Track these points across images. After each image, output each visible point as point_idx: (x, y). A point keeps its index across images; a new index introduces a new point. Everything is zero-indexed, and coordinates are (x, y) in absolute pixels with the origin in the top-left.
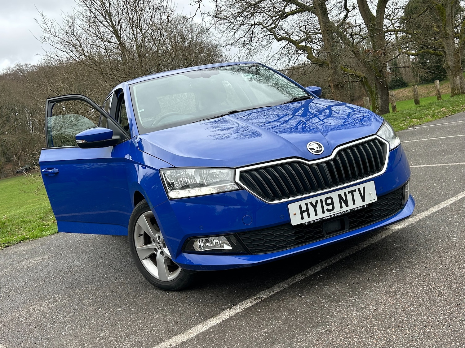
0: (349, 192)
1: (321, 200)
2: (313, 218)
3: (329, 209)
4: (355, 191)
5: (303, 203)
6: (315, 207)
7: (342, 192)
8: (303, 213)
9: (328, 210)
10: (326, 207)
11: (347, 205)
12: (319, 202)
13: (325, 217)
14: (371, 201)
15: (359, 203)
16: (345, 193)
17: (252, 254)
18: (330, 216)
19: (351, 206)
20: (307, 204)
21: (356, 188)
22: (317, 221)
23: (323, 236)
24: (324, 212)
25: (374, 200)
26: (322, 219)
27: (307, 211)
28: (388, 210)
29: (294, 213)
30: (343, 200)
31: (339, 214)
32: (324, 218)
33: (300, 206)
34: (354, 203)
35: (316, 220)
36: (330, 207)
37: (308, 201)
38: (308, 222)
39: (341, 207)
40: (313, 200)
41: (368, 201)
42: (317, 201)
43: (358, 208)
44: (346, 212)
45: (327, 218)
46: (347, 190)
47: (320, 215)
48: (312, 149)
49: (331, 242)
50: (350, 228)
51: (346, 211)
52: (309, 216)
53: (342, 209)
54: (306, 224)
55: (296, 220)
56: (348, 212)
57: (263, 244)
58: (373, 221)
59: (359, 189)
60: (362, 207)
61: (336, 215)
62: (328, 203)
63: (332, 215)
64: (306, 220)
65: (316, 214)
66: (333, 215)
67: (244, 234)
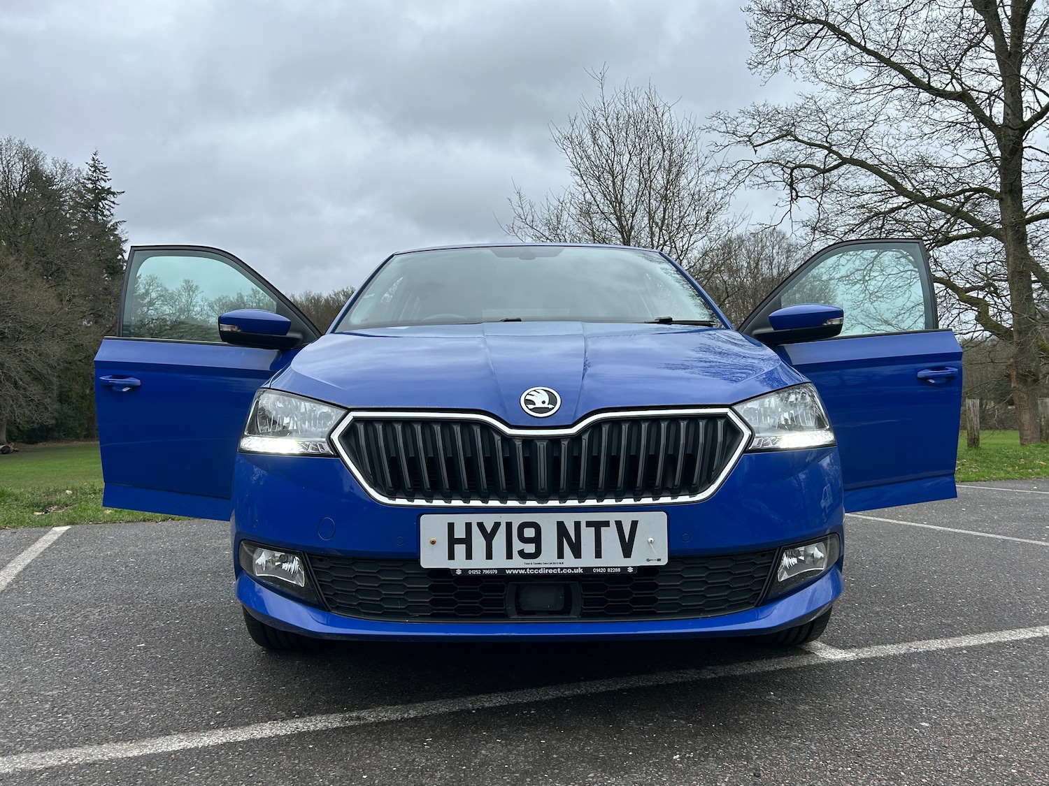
0: (589, 524)
1: (509, 525)
2: (479, 562)
3: (526, 551)
4: (607, 524)
5: (460, 521)
6: (489, 537)
7: (569, 520)
8: (455, 545)
9: (522, 554)
10: (517, 545)
11: (577, 553)
12: (502, 529)
13: (510, 569)
14: (648, 560)
15: (613, 558)
16: (577, 525)
17: (329, 611)
18: (526, 569)
19: (588, 559)
20: (469, 526)
21: (612, 517)
22: (487, 572)
23: (504, 616)
24: (509, 556)
25: (659, 560)
26: (502, 570)
27: (467, 541)
28: (705, 597)
29: (432, 539)
30: (568, 540)
31: (551, 571)
32: (508, 569)
33: (451, 526)
34: (598, 555)
35: (487, 569)
36: (530, 548)
37: (474, 519)
38: (464, 571)
39: (561, 555)
40: (489, 520)
41: (639, 559)
42: (497, 525)
43: (607, 568)
44: (570, 571)
45: (515, 572)
46: (584, 518)
47: (500, 561)
48: (528, 402)
49: (513, 634)
50: (584, 615)
51: (572, 569)
52: (469, 556)
53: (561, 560)
54: (459, 572)
55: (433, 557)
56: (575, 571)
57: (354, 594)
58: (653, 614)
59: (619, 524)
60: (619, 570)
61: (541, 572)
62: (525, 536)
63: (530, 569)
64: (459, 563)
65: (489, 556)
66: (534, 569)
67: (321, 560)
